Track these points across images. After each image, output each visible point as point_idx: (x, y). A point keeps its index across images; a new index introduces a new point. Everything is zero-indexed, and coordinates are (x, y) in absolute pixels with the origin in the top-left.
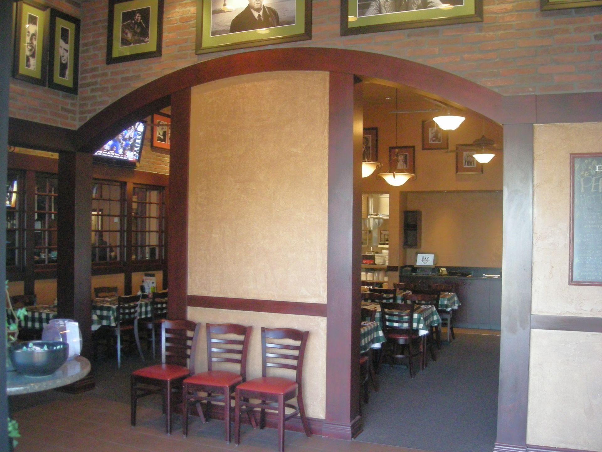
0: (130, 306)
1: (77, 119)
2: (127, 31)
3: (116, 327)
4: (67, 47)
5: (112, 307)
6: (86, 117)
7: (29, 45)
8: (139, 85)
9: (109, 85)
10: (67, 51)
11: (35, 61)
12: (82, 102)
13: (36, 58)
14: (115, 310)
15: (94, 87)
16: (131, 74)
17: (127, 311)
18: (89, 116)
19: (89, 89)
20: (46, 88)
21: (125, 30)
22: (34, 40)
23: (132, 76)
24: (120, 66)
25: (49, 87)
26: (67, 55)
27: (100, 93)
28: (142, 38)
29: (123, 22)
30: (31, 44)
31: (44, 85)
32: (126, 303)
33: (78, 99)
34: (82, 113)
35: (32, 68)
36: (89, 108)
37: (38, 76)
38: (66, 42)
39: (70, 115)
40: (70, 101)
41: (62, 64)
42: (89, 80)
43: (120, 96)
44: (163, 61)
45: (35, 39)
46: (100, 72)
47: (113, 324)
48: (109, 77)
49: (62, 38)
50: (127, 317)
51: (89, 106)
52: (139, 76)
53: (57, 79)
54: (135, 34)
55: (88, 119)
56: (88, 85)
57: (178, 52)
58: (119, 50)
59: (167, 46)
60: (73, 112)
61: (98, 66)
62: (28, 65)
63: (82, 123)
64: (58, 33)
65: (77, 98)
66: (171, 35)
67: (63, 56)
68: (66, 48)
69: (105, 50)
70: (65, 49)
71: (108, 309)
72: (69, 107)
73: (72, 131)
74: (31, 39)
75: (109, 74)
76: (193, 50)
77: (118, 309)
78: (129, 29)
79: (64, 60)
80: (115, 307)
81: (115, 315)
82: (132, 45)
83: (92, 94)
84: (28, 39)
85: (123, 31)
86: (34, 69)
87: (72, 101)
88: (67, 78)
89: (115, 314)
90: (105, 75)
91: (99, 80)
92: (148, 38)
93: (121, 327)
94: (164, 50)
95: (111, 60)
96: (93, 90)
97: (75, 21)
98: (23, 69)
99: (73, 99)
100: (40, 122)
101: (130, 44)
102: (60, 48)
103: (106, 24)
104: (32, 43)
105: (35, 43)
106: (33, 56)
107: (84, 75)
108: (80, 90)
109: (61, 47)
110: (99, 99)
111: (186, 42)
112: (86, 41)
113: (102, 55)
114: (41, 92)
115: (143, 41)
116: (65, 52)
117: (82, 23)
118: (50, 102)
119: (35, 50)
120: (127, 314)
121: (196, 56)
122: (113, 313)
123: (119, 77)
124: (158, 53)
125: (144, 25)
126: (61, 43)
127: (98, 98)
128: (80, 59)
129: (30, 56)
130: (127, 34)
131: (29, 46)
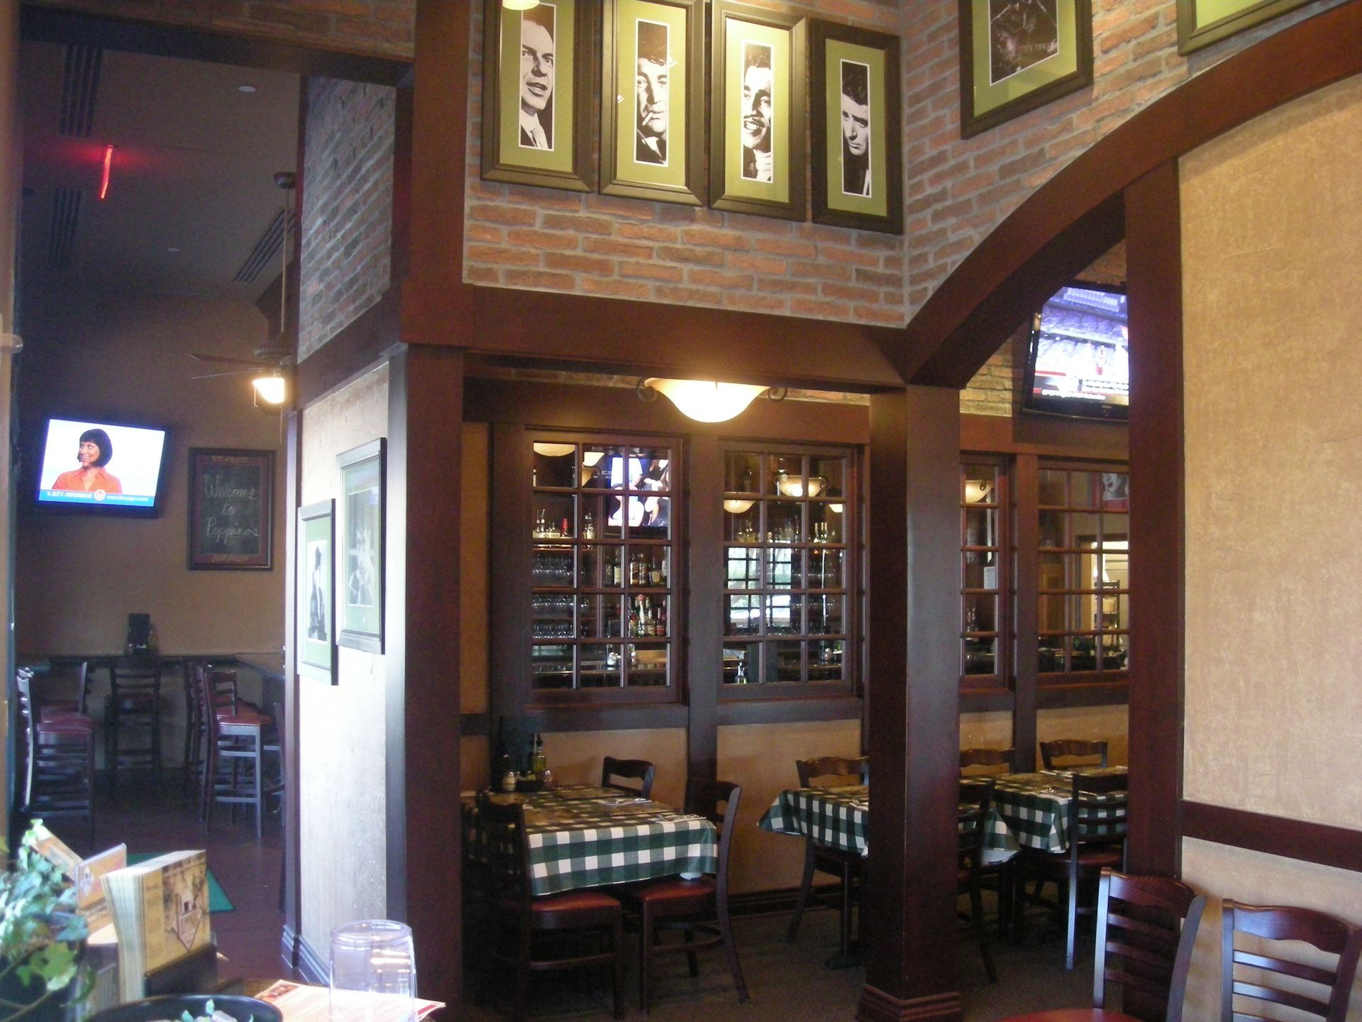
0: (1113, 799)
1: (906, 298)
2: (1005, 35)
3: (1067, 854)
4: (864, 111)
5: (1057, 802)
6: (925, 289)
7: (750, 119)
8: (1040, 179)
9: (972, 195)
10: (864, 122)
11: (771, 160)
12: (915, 253)
13: (771, 153)
14: (1064, 811)
15: (939, 206)
16: (1022, 153)
17: (1102, 814)
18: (932, 286)
19: (928, 213)
20: (808, 225)
21: (999, 35)
22: (764, 105)
23: (1023, 159)
24: (995, 139)
25: (815, 221)
26: (863, 133)
27: (952, 221)
28: (1040, 46)
29: (994, 13)
30: (757, 117)
31: (802, 219)
32: (1101, 792)
33: (906, 244)
34: (914, 280)
35: (763, 177)
36: (931, 264)
37: (783, 196)
38: (861, 100)
39: (883, 290)
40: (881, 254)
41: (849, 157)
42: (929, 191)
43: (1000, 219)
44: (1097, 98)
45: (768, 103)
46: (952, 162)
47: (1056, 849)
48: (972, 173)
49: (846, 92)
50: (1102, 830)
51: (931, 258)
52: (1041, 152)
53: (839, 197)
54: (1022, 37)
55: (930, 294)
56: (927, 202)
57: (1135, 60)
58: (989, 94)
59: (1105, 52)
60: (895, 281)
61: (945, 148)
62: (750, 172)
63: (917, 308)
64: (835, 79)
65: (902, 243)
66: (1112, 16)
67: (853, 138)
68: (859, 116)
69: (957, 105)
70: (856, 119)
71: (1048, 806)
72: (881, 269)
73: (895, 332)
74: (756, 104)
75: (972, 163)
76: (1172, 45)
77: (1074, 806)
78: (1008, 31)
79: (856, 148)
80: (1063, 801)
81: (1065, 825)
82: (1019, 70)
83: (936, 227)
84: (747, 108)
85: (995, 40)
86: (769, 179)
87: (889, 253)
88: (868, 194)
89: (1065, 820)
90: (962, 167)
91: (949, 184)
92: (1056, 41)
93: (1079, 858)
94: (1101, 64)
95: (972, 125)
96: (937, 216)
97: (885, 41)
98: (736, 184)
99: (892, 247)
100: (794, 316)
101: (1013, 70)
102: (842, 117)
103: (955, 33)
104: (760, 114)
105: (767, 112)
106: (765, 146)
107: (915, 180)
108: (909, 220)
109: (846, 114)
110: (952, 238)
111: (1153, 27)
112: (917, 89)
113: (950, 118)
114: (791, 236)
115: (1044, 54)
116: (858, 125)
117: (904, 45)
118: (822, 260)
119: (769, 130)
120: (1102, 821)
121: (1185, 59)
122: (1059, 817)
123: (994, 168)
124: (1083, 78)
125: (1042, 7)
126: (848, 103)
127: (949, 234)
128: (905, 139)
129: (754, 148)
130: (1004, 45)
131: (751, 123)
